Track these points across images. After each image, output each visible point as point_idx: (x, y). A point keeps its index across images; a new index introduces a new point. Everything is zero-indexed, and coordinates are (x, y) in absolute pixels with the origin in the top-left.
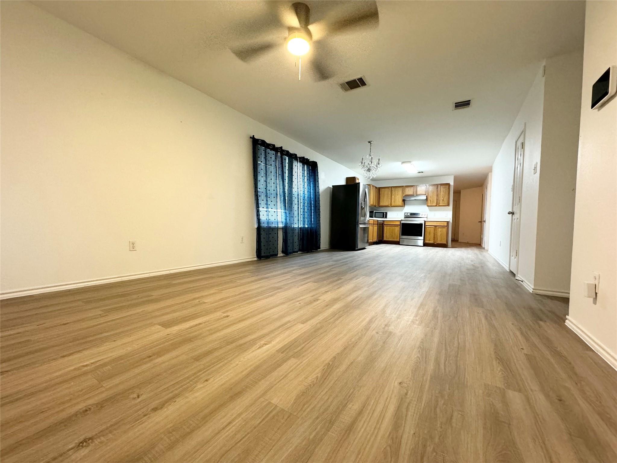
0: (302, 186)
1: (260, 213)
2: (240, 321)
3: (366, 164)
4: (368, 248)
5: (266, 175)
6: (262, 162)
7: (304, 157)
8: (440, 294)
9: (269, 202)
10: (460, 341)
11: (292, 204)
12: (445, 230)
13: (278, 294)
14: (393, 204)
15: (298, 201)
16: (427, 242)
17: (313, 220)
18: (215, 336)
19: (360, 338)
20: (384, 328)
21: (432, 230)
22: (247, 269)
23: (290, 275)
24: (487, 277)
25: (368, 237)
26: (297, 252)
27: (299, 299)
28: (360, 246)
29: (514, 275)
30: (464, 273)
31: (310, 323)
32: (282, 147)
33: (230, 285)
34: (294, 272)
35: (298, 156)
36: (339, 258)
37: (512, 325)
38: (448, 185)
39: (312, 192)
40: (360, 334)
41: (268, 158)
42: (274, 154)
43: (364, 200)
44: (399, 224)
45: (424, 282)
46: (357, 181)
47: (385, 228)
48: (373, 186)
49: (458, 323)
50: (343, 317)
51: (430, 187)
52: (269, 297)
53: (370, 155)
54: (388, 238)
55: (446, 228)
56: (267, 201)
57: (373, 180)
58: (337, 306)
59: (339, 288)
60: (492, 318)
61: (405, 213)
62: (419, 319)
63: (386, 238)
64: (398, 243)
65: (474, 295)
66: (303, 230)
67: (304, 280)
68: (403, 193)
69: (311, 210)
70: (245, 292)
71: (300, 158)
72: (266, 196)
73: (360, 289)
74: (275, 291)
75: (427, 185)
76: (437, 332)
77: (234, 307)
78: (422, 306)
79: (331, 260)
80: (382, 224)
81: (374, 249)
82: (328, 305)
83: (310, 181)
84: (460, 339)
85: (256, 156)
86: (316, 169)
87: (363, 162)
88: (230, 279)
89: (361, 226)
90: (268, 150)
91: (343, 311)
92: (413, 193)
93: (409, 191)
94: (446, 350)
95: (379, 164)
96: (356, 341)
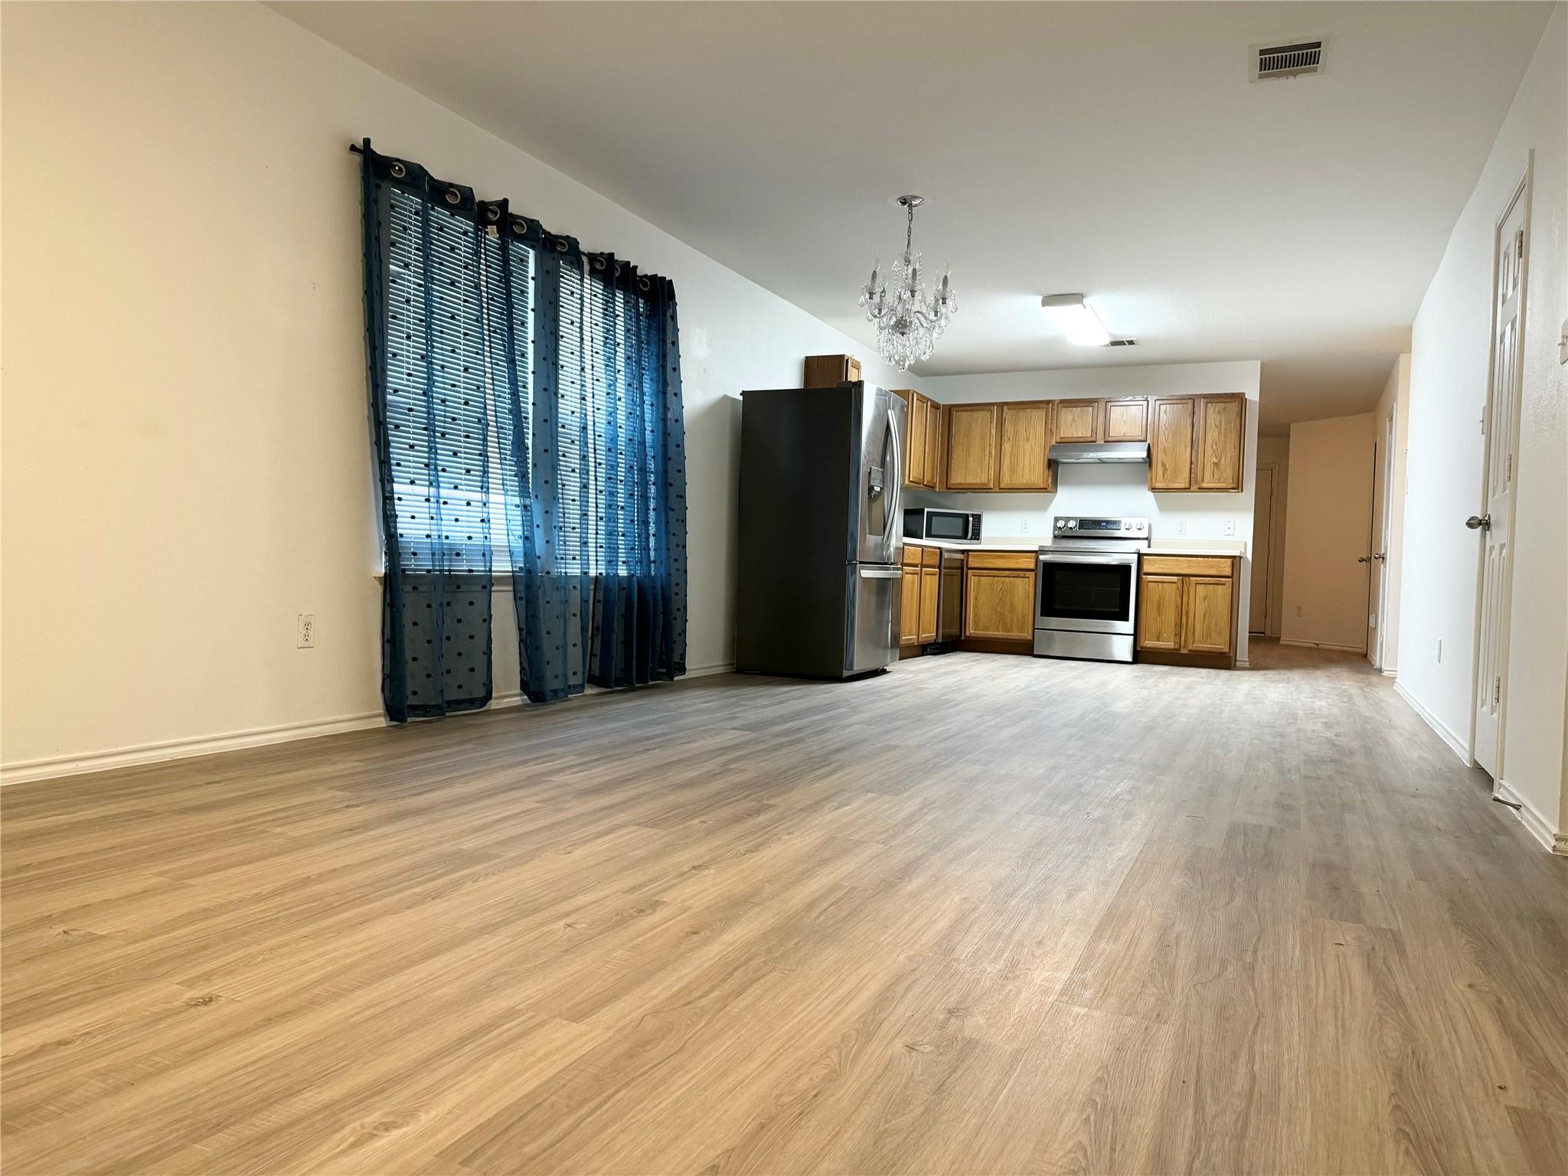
0: (601, 388)
1: (399, 507)
2: (269, 1022)
3: (890, 299)
4: (897, 672)
5: (429, 327)
6: (406, 266)
7: (612, 255)
8: (1190, 868)
9: (444, 459)
10: (1257, 1067)
11: (554, 467)
12: (1223, 592)
13: (469, 886)
14: (1006, 481)
15: (584, 458)
16: (1148, 643)
17: (652, 544)
18: (130, 1101)
19: (834, 1076)
20: (943, 1026)
21: (1170, 593)
22: (326, 770)
23: (536, 794)
24: (1384, 790)
25: (897, 620)
26: (580, 688)
27: (566, 906)
28: (860, 659)
29: (1488, 781)
30: (1294, 777)
31: (610, 1014)
32: (506, 201)
33: (236, 849)
34: (559, 779)
35: (583, 247)
36: (769, 713)
37: (1467, 990)
38: (1239, 399)
39: (648, 416)
40: (834, 1055)
41: (439, 248)
42: (465, 233)
43: (879, 459)
44: (1032, 566)
45: (1128, 816)
46: (853, 377)
47: (973, 581)
48: (923, 399)
49: (1255, 992)
50: (762, 981)
51: (1163, 408)
52: (420, 900)
53: (908, 261)
54: (986, 629)
55: (1228, 587)
56: (432, 450)
57: (921, 370)
58: (739, 934)
59: (756, 848)
60: (1394, 968)
61: (1057, 519)
62: (1095, 976)
63: (976, 628)
64: (1025, 649)
65: (1329, 867)
66: (607, 590)
67: (599, 815)
68: (1049, 432)
69: (644, 498)
70: (306, 881)
71: (593, 258)
72: (430, 428)
73: (847, 851)
74: (454, 871)
75: (1151, 399)
76: (1166, 1034)
77: (240, 954)
78: (1111, 921)
79: (728, 725)
80: (958, 564)
81: (922, 676)
82: (699, 931)
83: (641, 368)
84: (1257, 1059)
85: (378, 239)
86: (670, 313)
87: (878, 290)
88: (237, 822)
89: (866, 573)
90: (440, 214)
91: (768, 952)
92: (1094, 431)
93: (1074, 426)
94: (1199, 1107)
95: (944, 300)
96: (814, 1088)
